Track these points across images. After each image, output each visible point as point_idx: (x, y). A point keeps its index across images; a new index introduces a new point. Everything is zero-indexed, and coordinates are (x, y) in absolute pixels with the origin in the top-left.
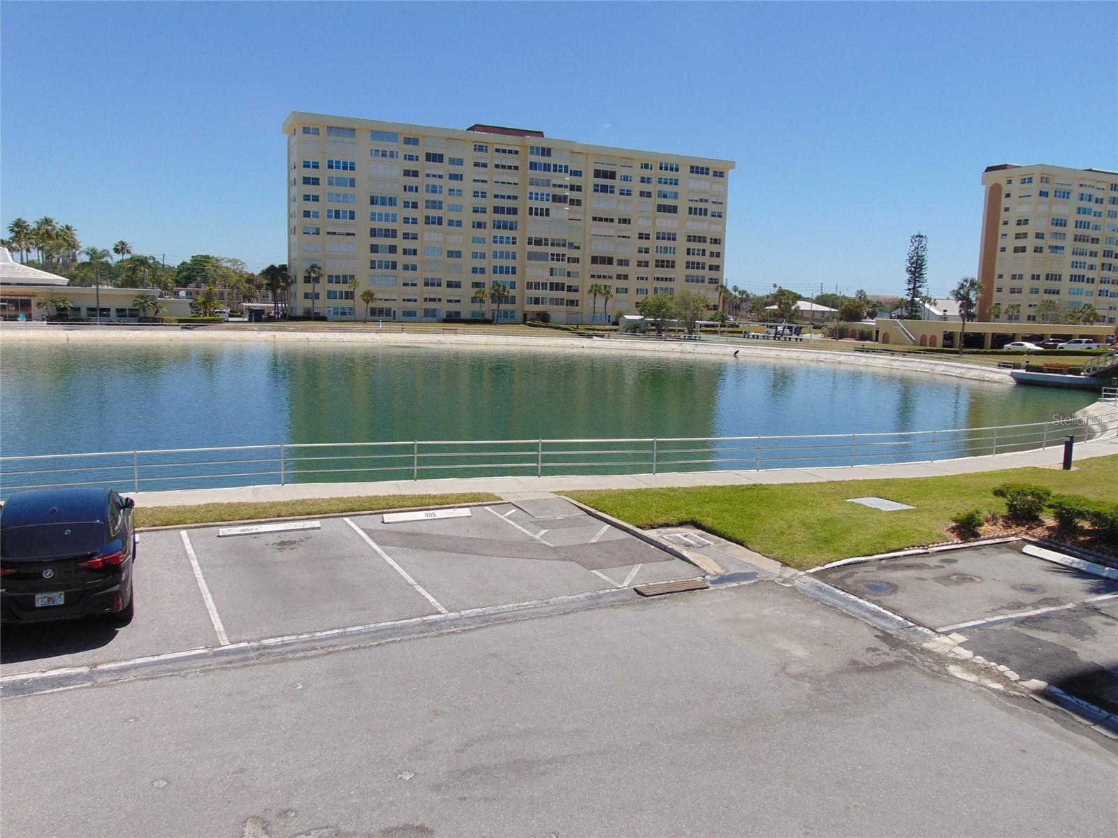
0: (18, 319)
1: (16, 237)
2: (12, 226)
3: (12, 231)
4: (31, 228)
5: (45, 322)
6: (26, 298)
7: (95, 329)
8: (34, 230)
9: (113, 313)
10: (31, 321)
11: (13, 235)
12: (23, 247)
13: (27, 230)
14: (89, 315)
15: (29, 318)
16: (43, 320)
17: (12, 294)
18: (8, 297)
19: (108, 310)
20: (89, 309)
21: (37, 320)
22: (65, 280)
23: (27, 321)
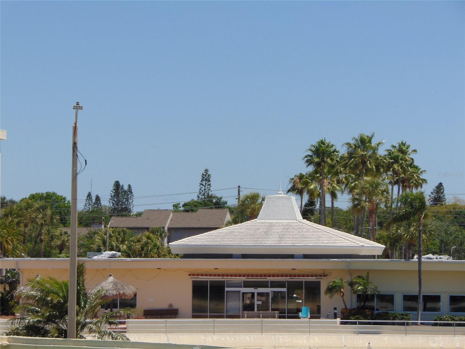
0: (300, 314)
1: (316, 172)
2: (310, 153)
3: (309, 162)
4: (340, 155)
5: (338, 320)
6: (313, 279)
7: (414, 332)
8: (342, 158)
9: (445, 304)
10: (319, 318)
11: (311, 169)
12: (325, 188)
13: (332, 160)
14: (406, 309)
15: (316, 314)
16: (335, 317)
17: (293, 272)
18: (288, 279)
19: (436, 299)
20: (407, 298)
21: (328, 317)
22: (379, 248)
23: (311, 318)
